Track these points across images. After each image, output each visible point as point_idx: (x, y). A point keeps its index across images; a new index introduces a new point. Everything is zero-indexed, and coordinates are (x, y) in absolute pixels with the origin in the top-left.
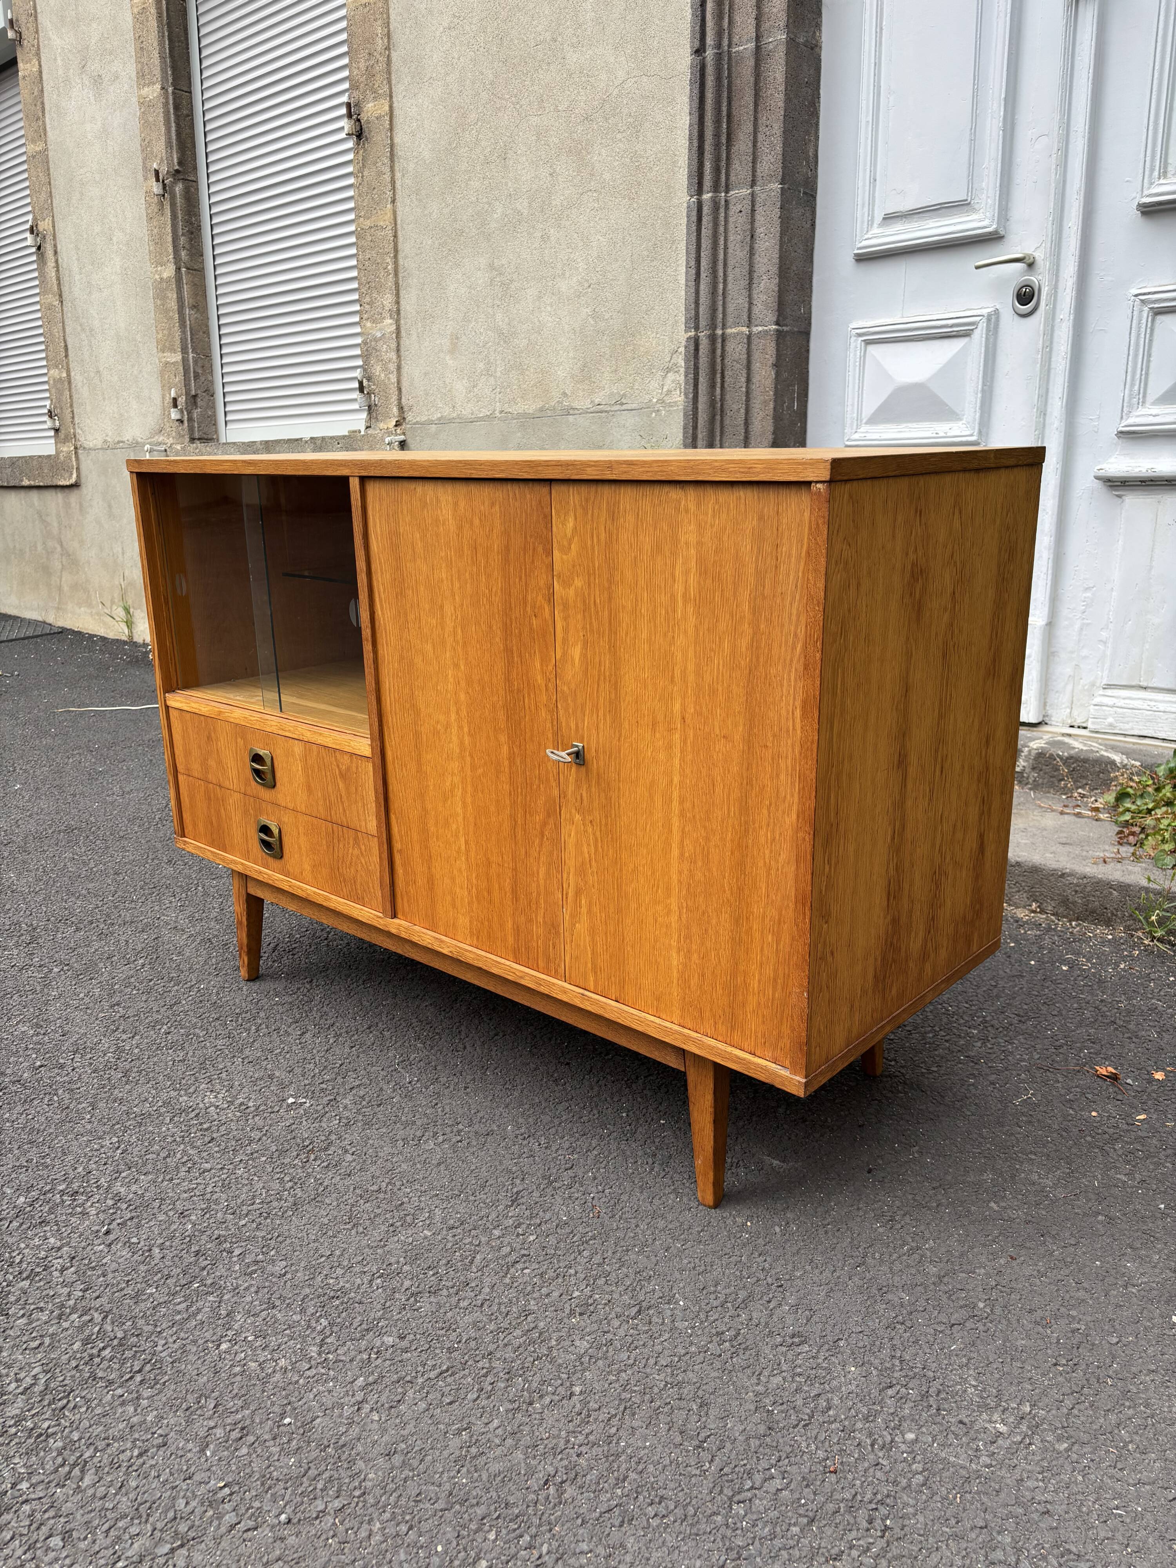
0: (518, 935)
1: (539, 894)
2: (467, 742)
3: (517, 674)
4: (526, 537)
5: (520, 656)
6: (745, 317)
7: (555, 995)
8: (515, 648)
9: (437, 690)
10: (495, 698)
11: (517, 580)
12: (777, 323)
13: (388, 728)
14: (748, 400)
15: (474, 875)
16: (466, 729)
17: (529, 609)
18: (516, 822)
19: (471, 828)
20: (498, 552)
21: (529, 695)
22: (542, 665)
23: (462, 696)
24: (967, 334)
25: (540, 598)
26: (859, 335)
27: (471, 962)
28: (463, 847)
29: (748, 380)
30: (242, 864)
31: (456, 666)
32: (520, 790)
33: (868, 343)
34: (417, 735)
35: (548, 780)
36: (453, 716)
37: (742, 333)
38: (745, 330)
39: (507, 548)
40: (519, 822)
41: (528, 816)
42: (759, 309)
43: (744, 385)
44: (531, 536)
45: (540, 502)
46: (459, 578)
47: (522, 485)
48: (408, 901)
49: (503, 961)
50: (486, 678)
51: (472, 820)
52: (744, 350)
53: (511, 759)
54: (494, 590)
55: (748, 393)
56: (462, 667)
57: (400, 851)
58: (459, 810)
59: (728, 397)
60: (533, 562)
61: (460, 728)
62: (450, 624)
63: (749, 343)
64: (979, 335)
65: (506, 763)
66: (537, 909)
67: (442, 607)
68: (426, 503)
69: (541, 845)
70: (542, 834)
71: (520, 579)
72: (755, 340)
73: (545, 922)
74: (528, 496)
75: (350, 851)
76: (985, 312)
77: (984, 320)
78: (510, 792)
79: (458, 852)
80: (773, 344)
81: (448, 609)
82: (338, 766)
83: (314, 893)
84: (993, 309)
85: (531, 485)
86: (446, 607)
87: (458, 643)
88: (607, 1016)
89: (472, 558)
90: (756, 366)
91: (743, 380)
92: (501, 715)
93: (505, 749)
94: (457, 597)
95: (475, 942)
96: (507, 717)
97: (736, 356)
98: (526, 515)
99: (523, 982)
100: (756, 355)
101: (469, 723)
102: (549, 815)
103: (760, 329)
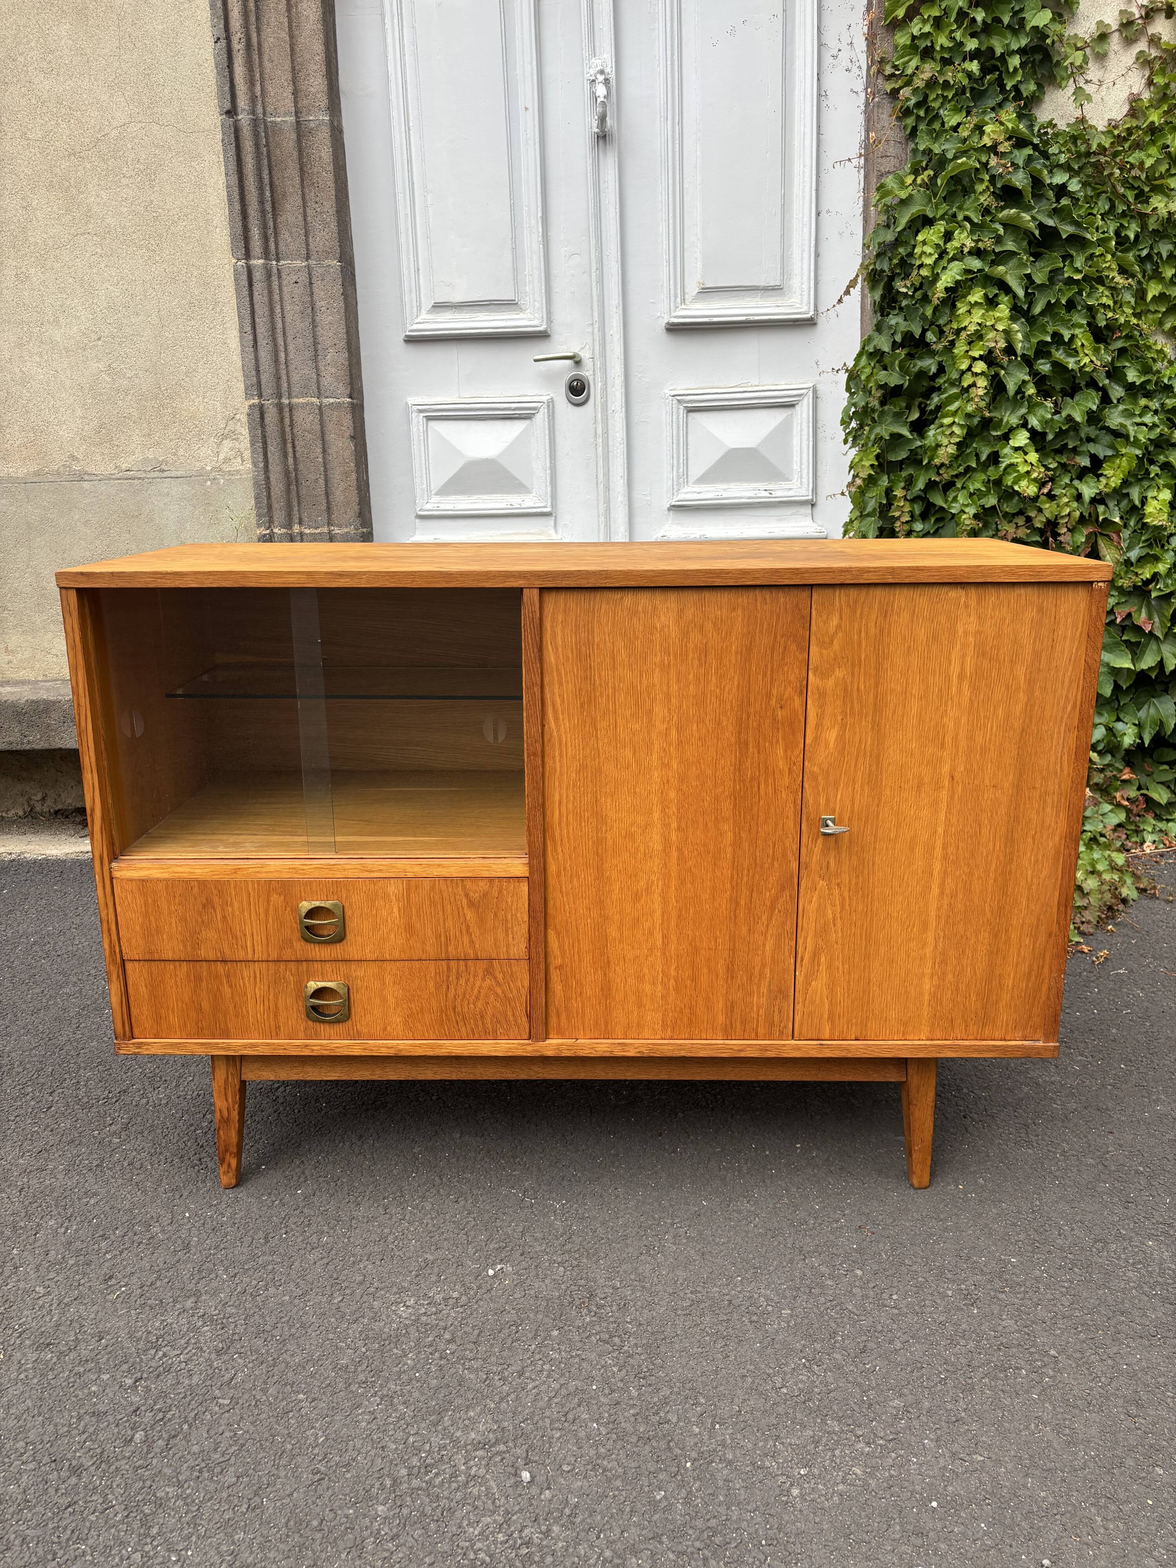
0: (732, 1011)
1: (764, 965)
2: (674, 838)
3: (752, 763)
4: (775, 637)
5: (758, 745)
6: (314, 387)
7: (785, 1055)
8: (751, 740)
9: (635, 793)
10: (720, 790)
11: (760, 677)
12: (351, 397)
13: (554, 841)
14: (326, 471)
15: (673, 967)
16: (674, 825)
17: (773, 702)
18: (737, 904)
19: (673, 923)
20: (736, 653)
21: (766, 781)
22: (785, 751)
23: (672, 794)
24: (528, 418)
25: (789, 689)
26: (421, 411)
27: (669, 1054)
28: (659, 943)
29: (324, 451)
30: (268, 1044)
31: (666, 766)
32: (745, 872)
33: (429, 419)
34: (600, 842)
35: (784, 855)
36: (656, 815)
37: (312, 404)
38: (315, 400)
39: (749, 649)
40: (743, 902)
41: (755, 894)
42: (327, 380)
43: (321, 456)
44: (782, 636)
45: (797, 605)
46: (678, 681)
47: (774, 592)
48: (568, 1017)
49: (713, 1042)
50: (709, 772)
51: (674, 914)
52: (317, 421)
53: (737, 844)
54: (727, 689)
55: (325, 464)
56: (675, 766)
57: (560, 967)
58: (657, 907)
59: (301, 466)
60: (783, 659)
61: (667, 825)
62: (661, 727)
63: (321, 414)
64: (541, 418)
65: (729, 849)
66: (760, 980)
67: (650, 712)
68: (637, 612)
69: (770, 919)
70: (773, 908)
71: (765, 675)
72: (327, 412)
73: (770, 991)
74: (782, 600)
75: (478, 984)
76: (545, 399)
77: (545, 406)
78: (732, 877)
79: (651, 950)
80: (349, 416)
81: (659, 711)
82: (467, 895)
83: (411, 1045)
84: (548, 397)
85: (786, 589)
86: (656, 709)
87: (670, 744)
88: (850, 1055)
89: (699, 660)
90: (331, 437)
91: (319, 450)
92: (726, 807)
93: (729, 836)
94: (673, 701)
95: (669, 1032)
96: (735, 805)
97: (308, 426)
98: (778, 616)
99: (742, 1054)
100: (330, 427)
101: (680, 819)
102: (783, 888)
103: (332, 400)
